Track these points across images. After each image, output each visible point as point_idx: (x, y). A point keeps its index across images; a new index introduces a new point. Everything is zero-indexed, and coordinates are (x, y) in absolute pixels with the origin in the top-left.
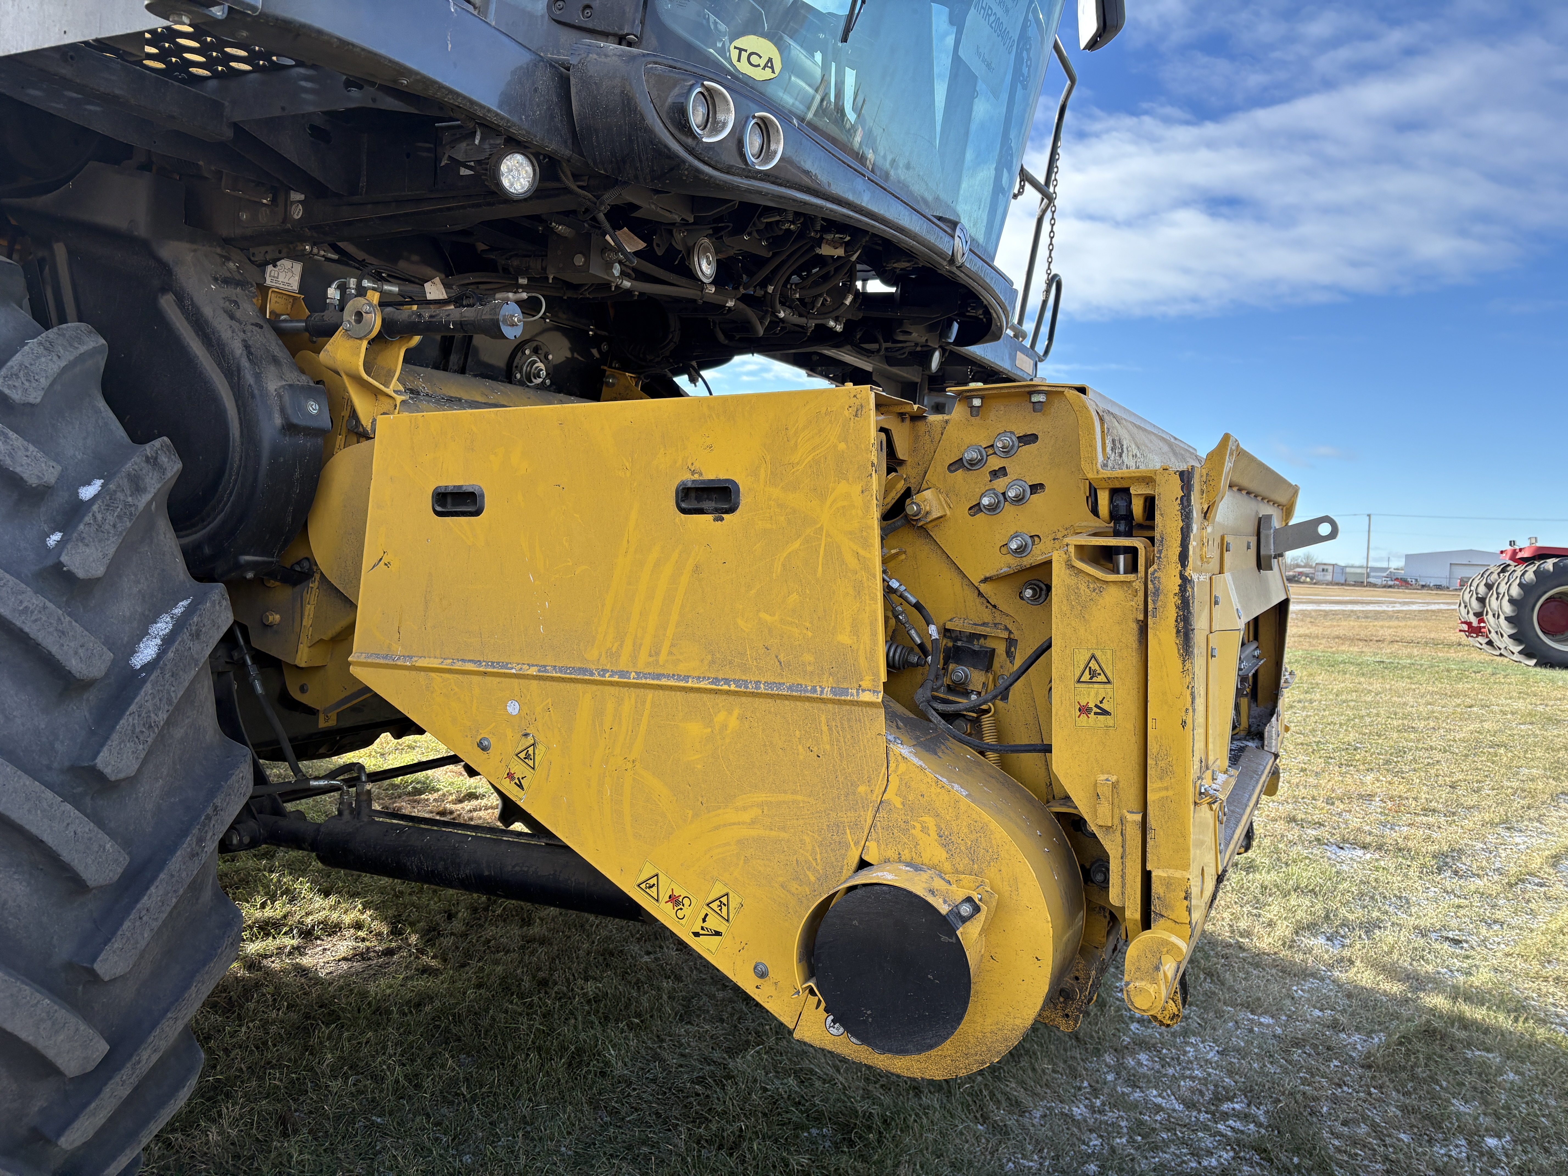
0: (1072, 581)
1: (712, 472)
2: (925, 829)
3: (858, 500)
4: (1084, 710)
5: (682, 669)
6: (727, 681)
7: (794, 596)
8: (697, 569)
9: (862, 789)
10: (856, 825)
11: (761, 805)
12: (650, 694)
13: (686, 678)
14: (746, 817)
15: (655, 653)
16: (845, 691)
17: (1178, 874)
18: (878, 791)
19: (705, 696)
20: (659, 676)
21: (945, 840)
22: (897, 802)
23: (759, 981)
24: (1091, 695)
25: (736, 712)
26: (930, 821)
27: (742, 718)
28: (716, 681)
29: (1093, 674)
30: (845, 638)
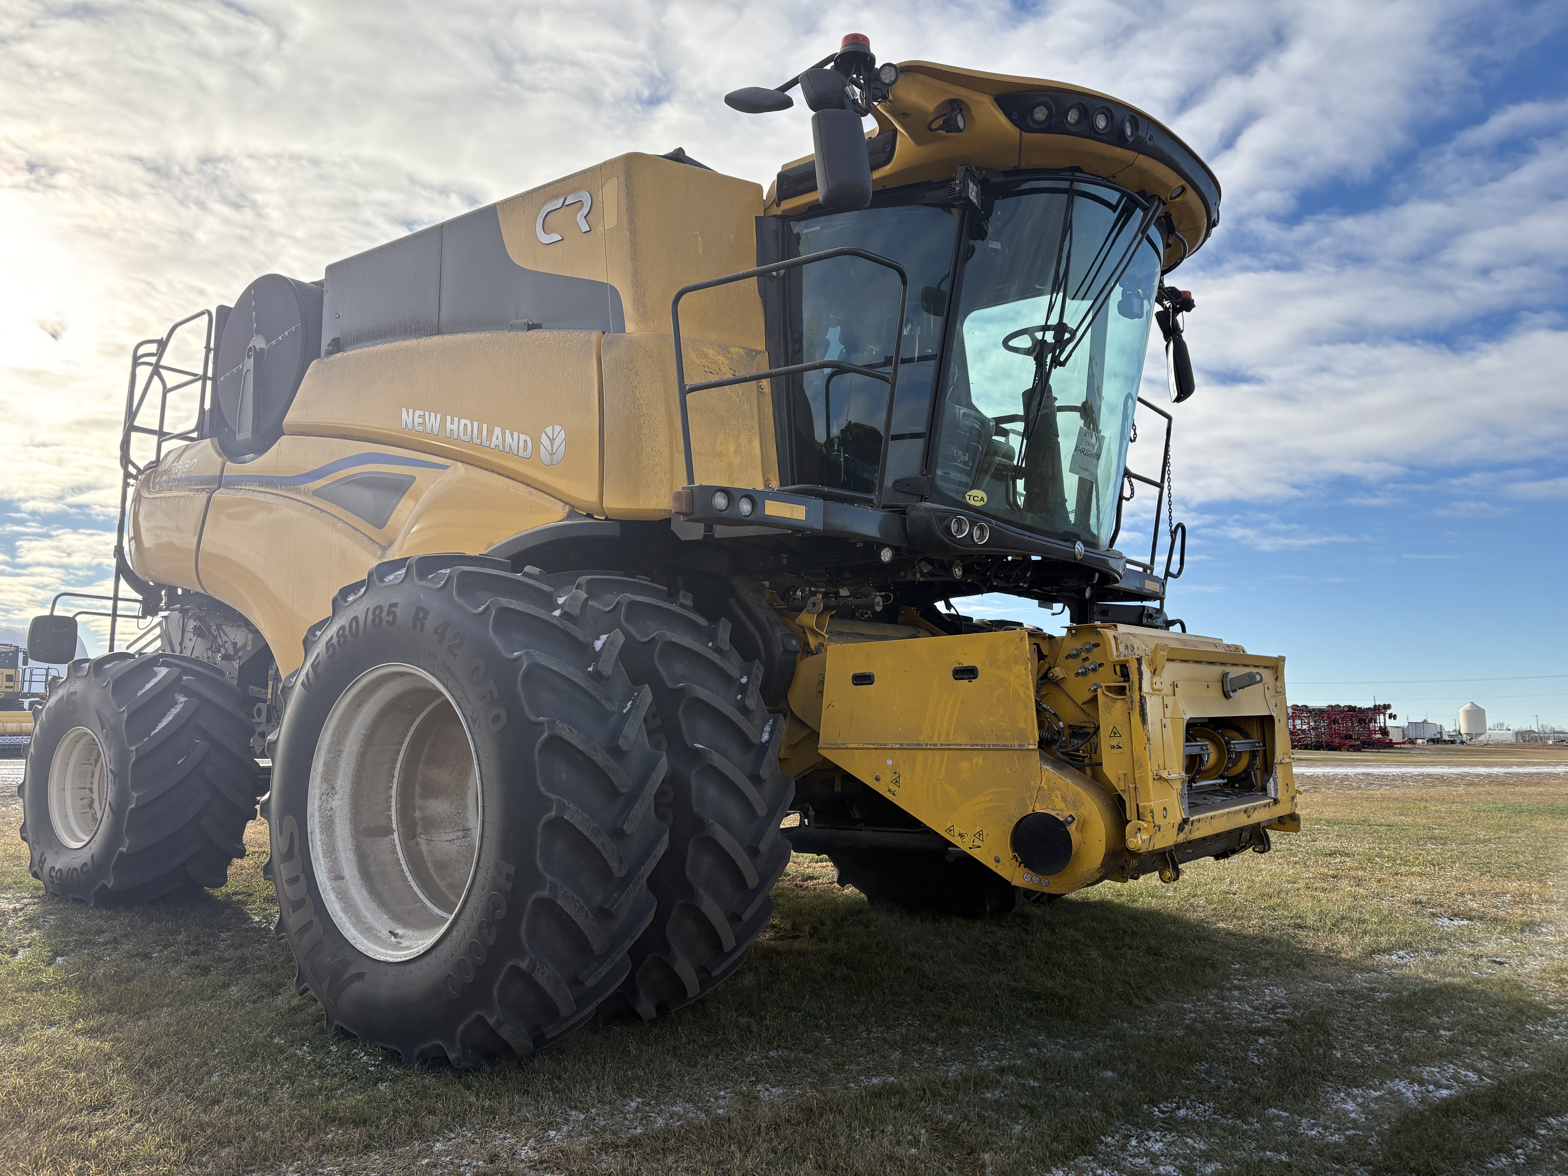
0: (1105, 699)
1: (966, 664)
2: (1056, 796)
3: (1024, 672)
4: (1113, 747)
5: (959, 741)
6: (977, 745)
7: (1002, 710)
8: (962, 701)
9: (1032, 783)
10: (1030, 798)
11: (993, 793)
12: (946, 753)
13: (961, 745)
14: (988, 799)
15: (947, 736)
16: (1023, 746)
17: (1147, 804)
18: (1038, 783)
19: (969, 752)
20: (949, 745)
21: (1064, 799)
22: (1046, 787)
23: (996, 864)
24: (1114, 741)
25: (981, 757)
26: (1058, 793)
27: (984, 759)
28: (973, 745)
29: (1115, 733)
30: (1022, 725)
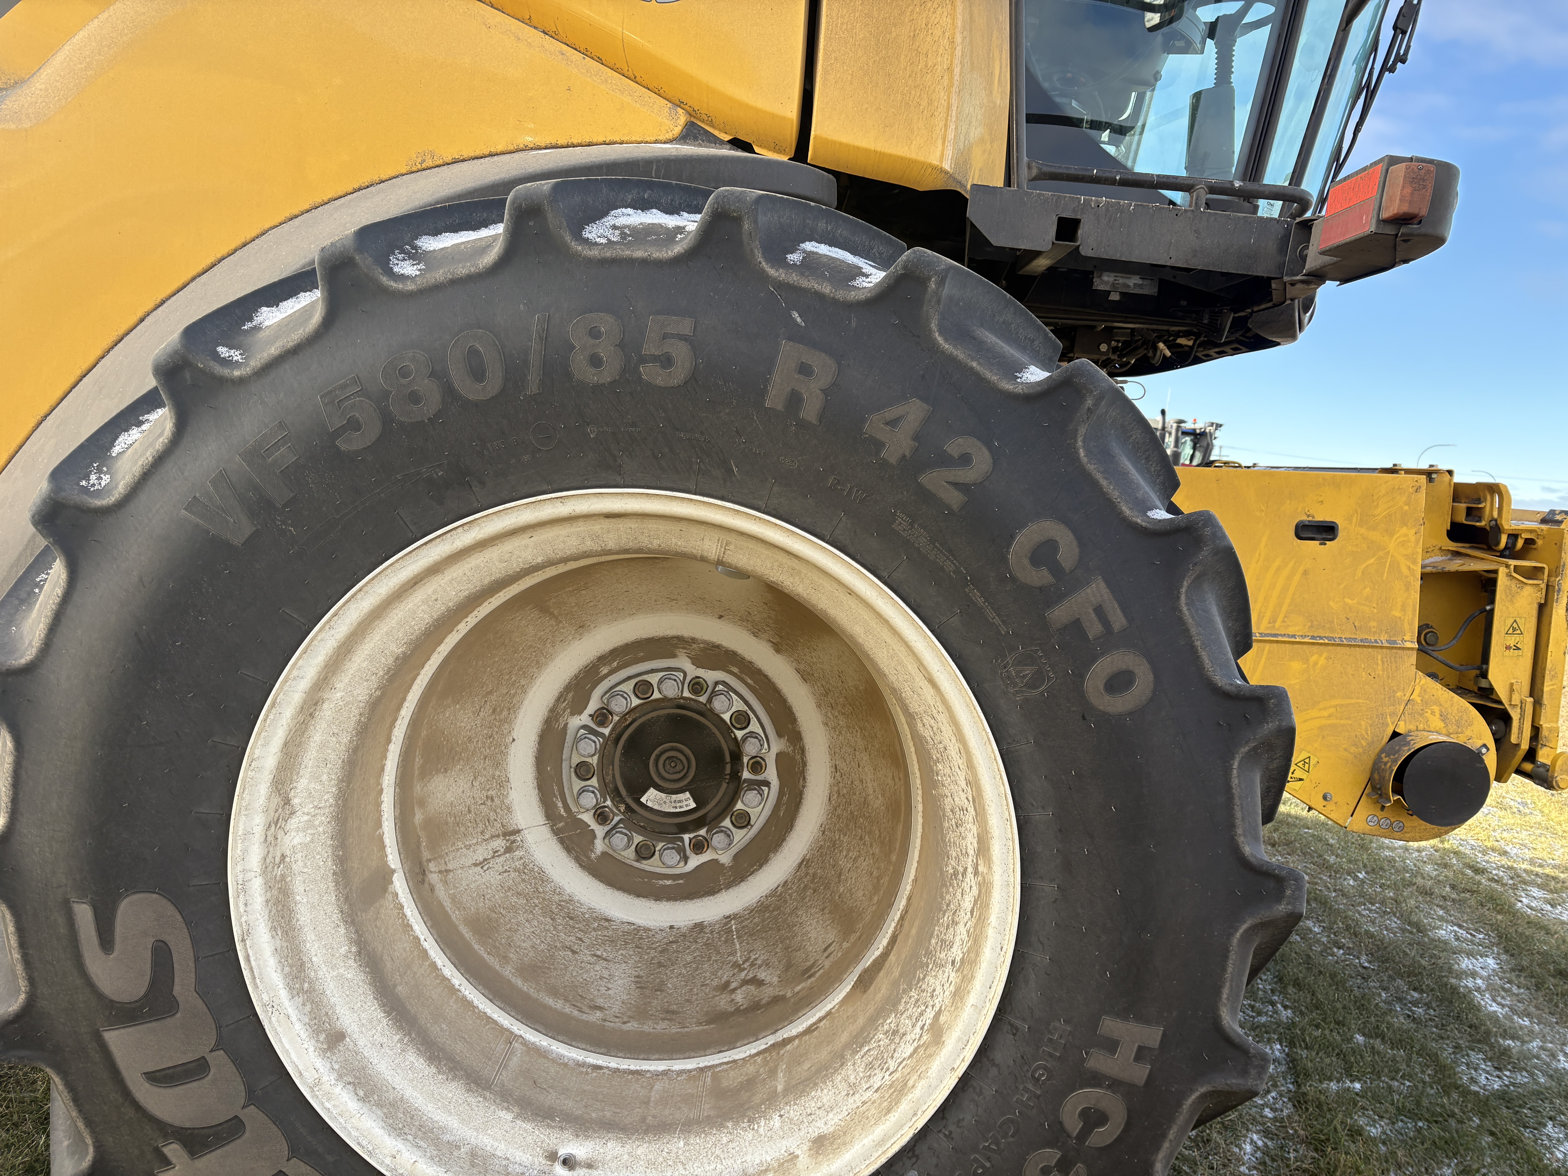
0: (1508, 583)
1: (1321, 516)
2: (1433, 713)
3: (1413, 538)
4: (1508, 648)
5: (1290, 631)
6: (1321, 638)
7: (1368, 589)
8: (1305, 572)
9: (1399, 694)
10: (1392, 714)
11: (1335, 706)
12: (1267, 646)
13: (1294, 636)
14: (1325, 713)
15: (1273, 621)
16: (1395, 642)
17: (1554, 725)
18: (1408, 695)
19: (1305, 647)
20: (1275, 635)
21: (1444, 717)
22: (1418, 700)
23: (1325, 803)
24: (1511, 641)
25: (1325, 655)
26: (1436, 709)
27: (1327, 658)
28: (1313, 637)
29: (1514, 629)
30: (1397, 613)
